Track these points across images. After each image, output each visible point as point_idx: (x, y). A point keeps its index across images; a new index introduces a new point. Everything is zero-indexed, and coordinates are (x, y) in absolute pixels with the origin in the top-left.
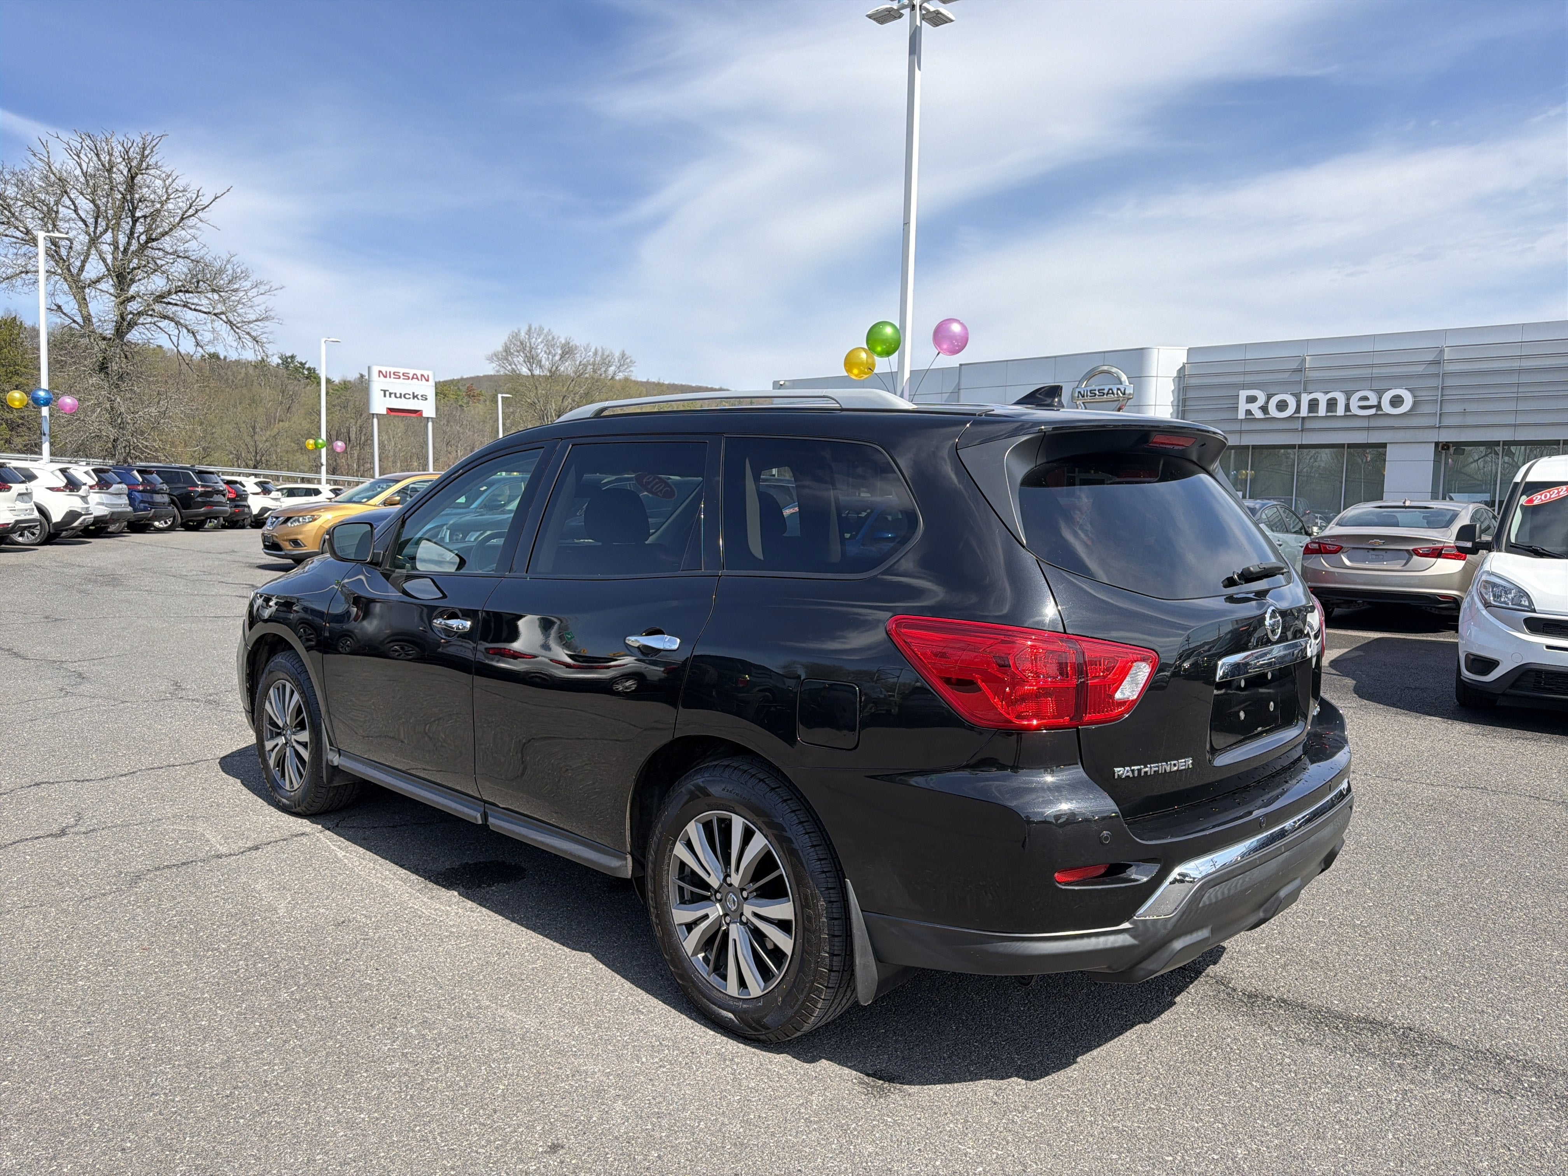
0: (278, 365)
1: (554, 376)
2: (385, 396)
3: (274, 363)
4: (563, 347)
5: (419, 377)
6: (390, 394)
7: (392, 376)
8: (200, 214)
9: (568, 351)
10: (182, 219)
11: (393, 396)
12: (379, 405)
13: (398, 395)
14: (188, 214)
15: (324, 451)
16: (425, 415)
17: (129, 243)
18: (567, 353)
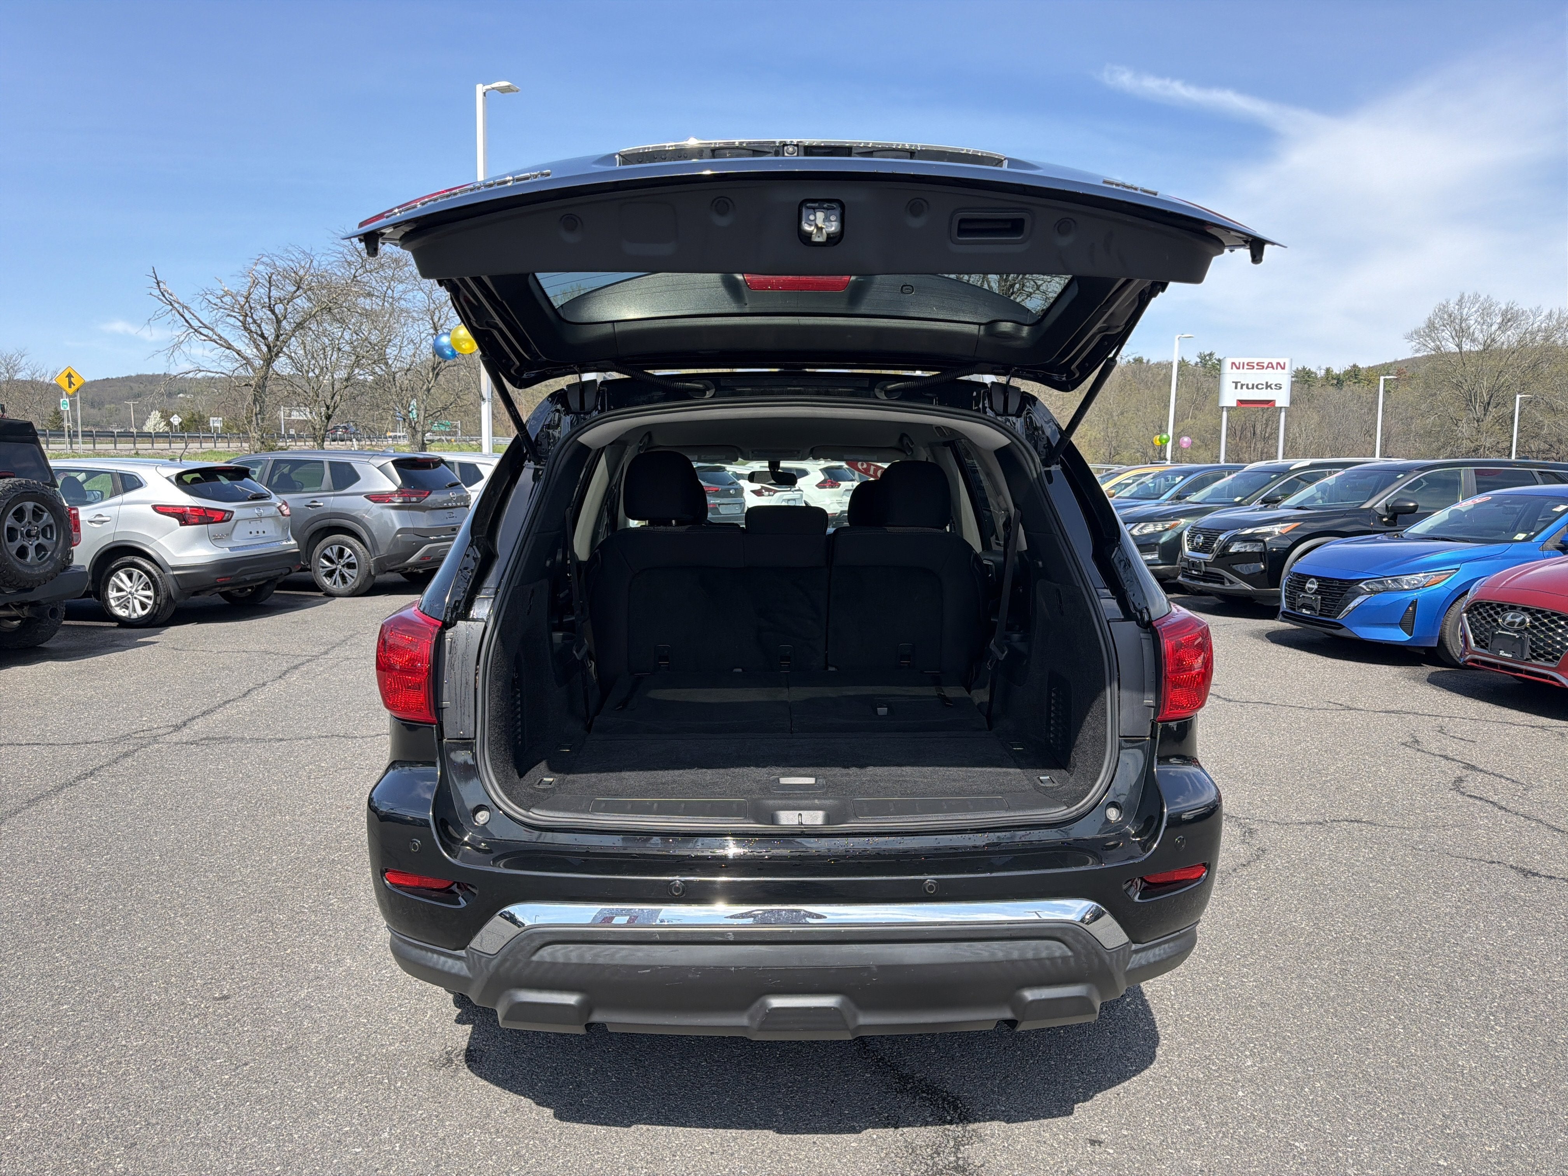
0: (1197, 364)
1: (1488, 351)
2: (1236, 388)
3: (1193, 363)
4: (1504, 314)
5: (1275, 366)
6: (1242, 386)
7: (1246, 367)
9: (1509, 318)
11: (1245, 387)
12: (1229, 397)
13: (1250, 386)
15: (1169, 445)
16: (1277, 405)
18: (1509, 320)
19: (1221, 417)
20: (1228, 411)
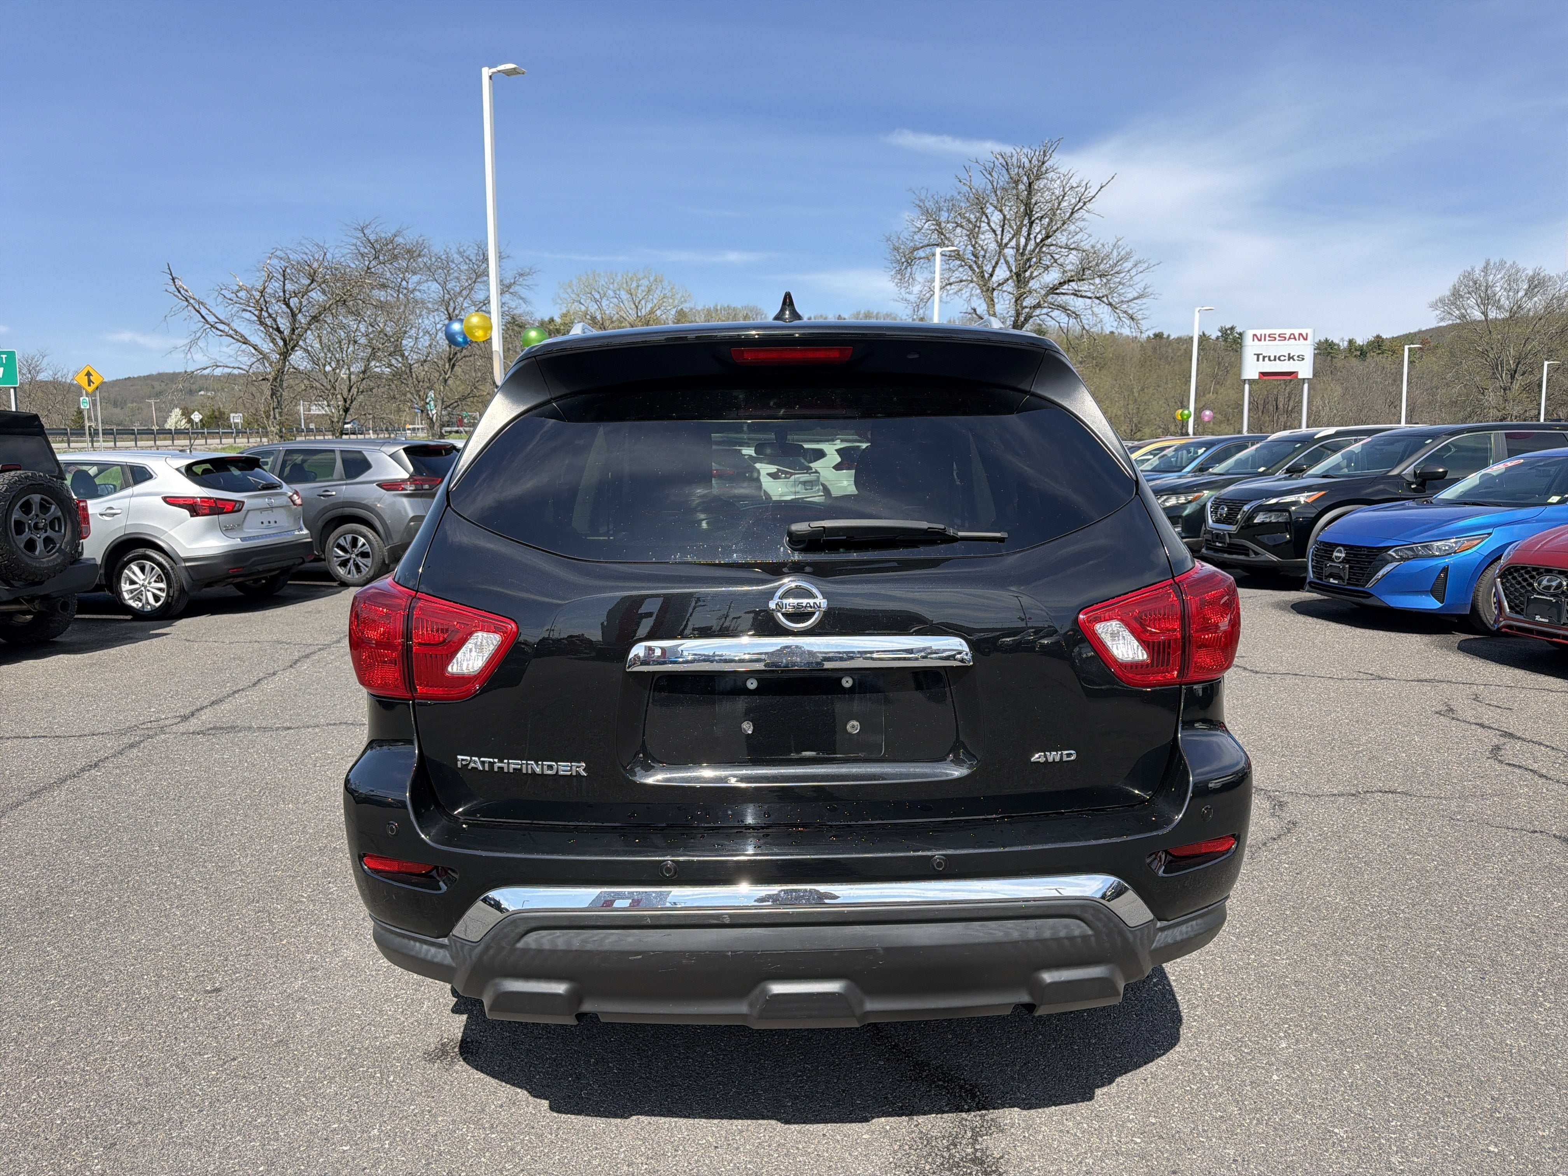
0: (1218, 338)
1: (1515, 317)
2: (1258, 360)
3: (1214, 337)
4: (1531, 280)
5: (1297, 337)
6: (1264, 357)
7: (1267, 338)
8: (1088, 205)
9: (1536, 284)
10: (1072, 213)
11: (1267, 359)
12: (1251, 370)
13: (1272, 358)
14: (1076, 208)
15: (1191, 421)
16: (1300, 376)
17: (1026, 245)
18: (1536, 287)
19: (1243, 391)
20: (1250, 385)
